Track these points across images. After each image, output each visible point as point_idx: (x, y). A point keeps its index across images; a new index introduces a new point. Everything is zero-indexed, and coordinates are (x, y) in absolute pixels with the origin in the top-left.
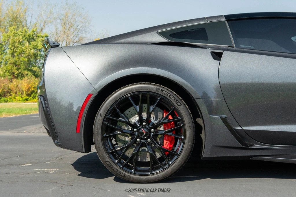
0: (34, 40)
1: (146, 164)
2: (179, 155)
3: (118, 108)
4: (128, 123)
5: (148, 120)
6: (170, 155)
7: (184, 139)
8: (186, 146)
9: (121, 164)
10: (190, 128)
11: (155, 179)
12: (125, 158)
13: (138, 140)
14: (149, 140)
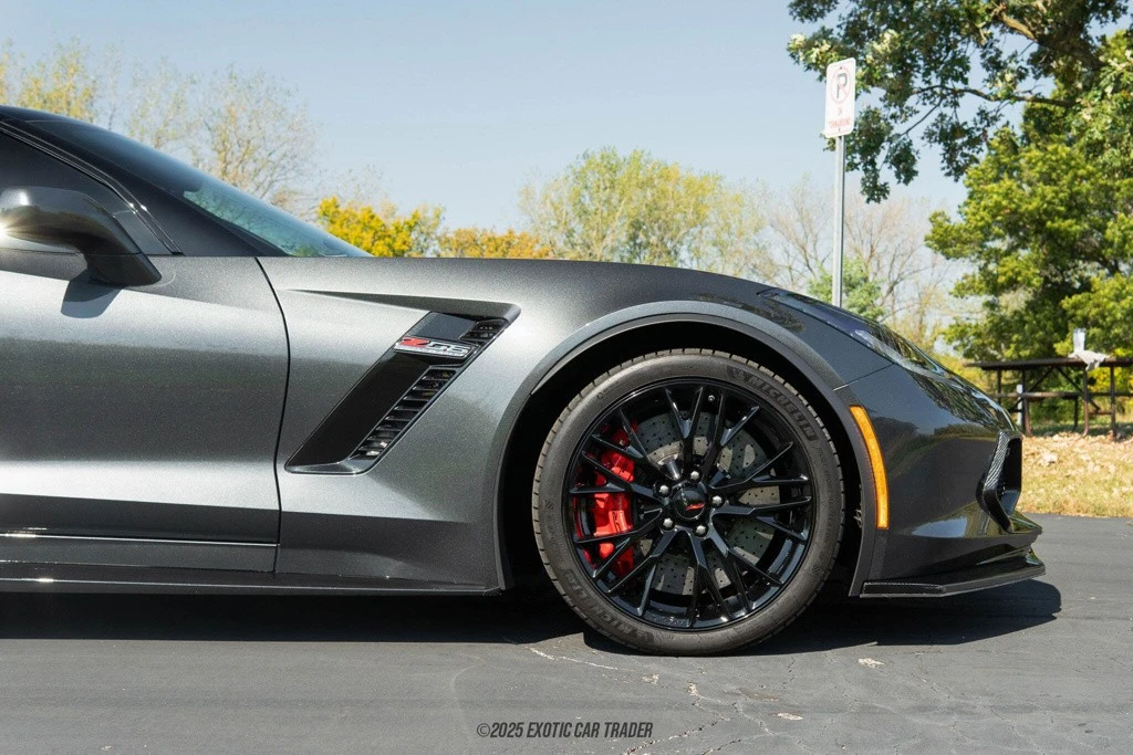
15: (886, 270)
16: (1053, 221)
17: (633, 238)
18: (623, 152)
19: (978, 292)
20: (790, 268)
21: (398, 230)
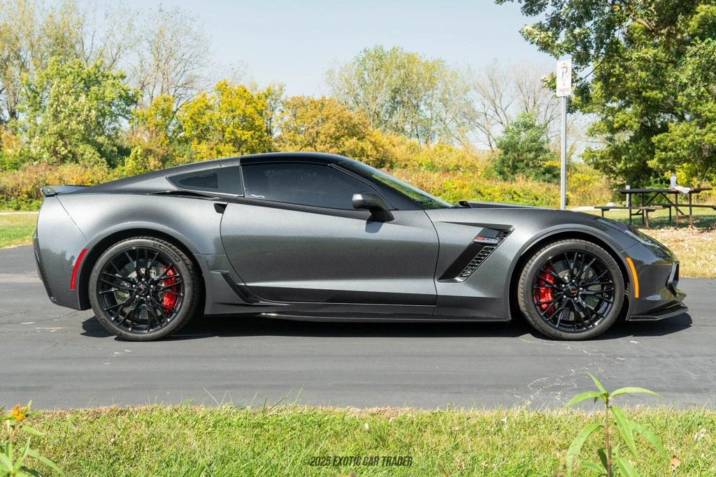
0: (99, 83)
1: (144, 322)
2: (177, 313)
3: (114, 264)
4: (128, 280)
5: (147, 276)
6: (169, 312)
7: (183, 296)
8: (184, 303)
9: (118, 322)
10: (189, 284)
11: (153, 336)
12: (123, 314)
13: (137, 296)
14: (148, 297)
15: (543, 114)
16: (646, 92)
17: (393, 98)
18: (387, 49)
19: (602, 132)
20: (486, 114)
21: (259, 98)
